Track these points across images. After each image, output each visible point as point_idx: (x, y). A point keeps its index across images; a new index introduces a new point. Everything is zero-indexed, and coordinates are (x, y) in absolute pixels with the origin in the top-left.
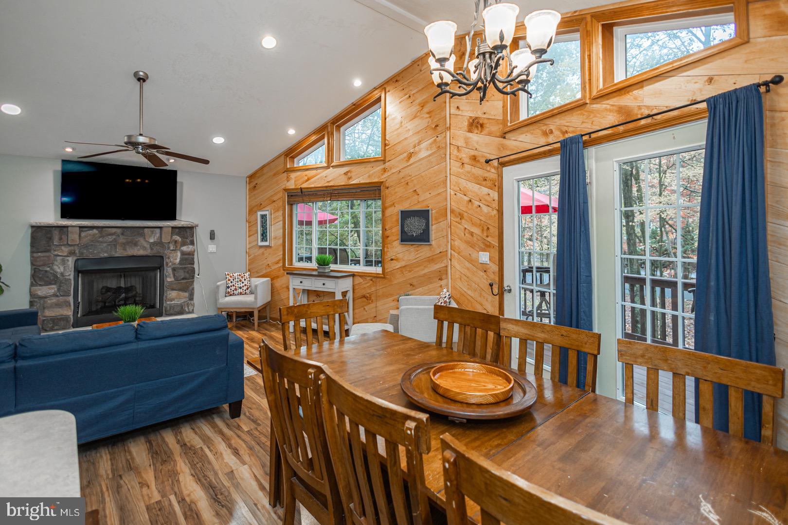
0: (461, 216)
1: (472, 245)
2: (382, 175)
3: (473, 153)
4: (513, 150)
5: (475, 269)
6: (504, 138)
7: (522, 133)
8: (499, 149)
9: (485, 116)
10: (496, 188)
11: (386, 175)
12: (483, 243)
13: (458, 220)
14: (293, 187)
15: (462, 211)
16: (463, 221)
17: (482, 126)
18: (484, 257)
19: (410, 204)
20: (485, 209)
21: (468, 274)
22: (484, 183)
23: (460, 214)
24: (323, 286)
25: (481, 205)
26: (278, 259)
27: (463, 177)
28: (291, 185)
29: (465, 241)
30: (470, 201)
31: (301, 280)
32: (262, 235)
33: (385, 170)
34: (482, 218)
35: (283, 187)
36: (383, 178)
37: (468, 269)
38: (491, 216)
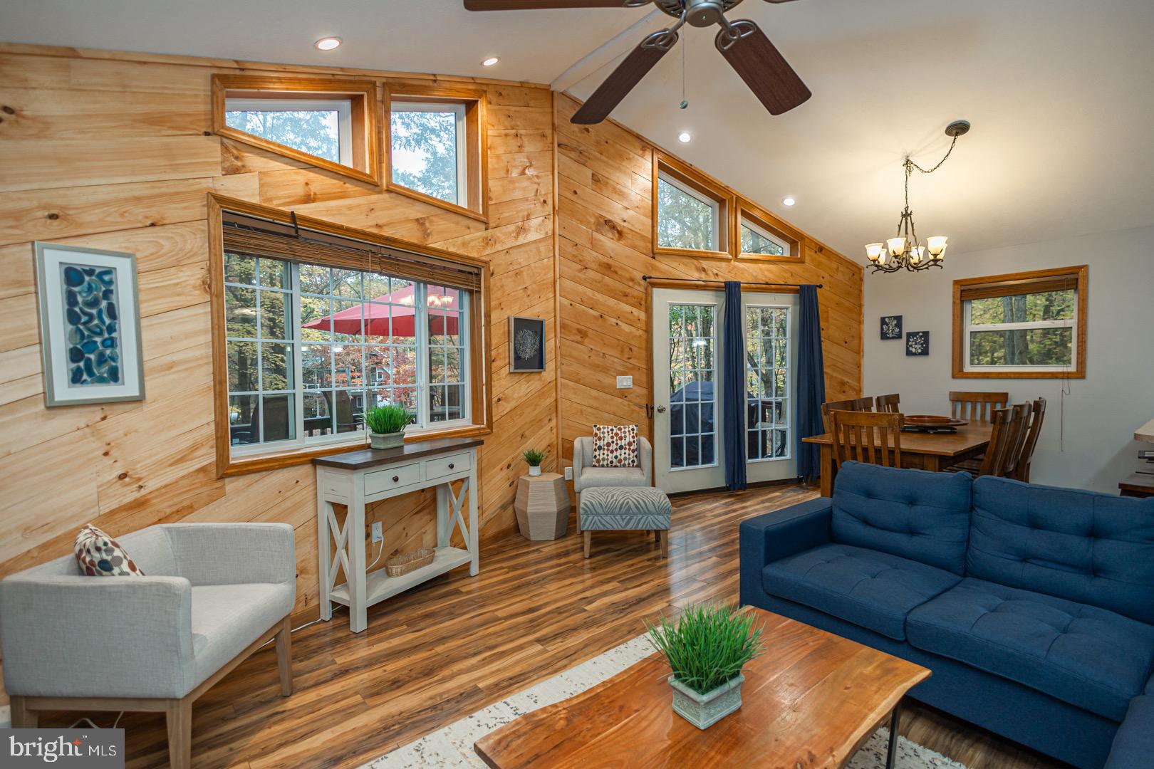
0: (583, 334)
1: (605, 370)
2: (484, 248)
3: (606, 260)
4: (665, 273)
5: (608, 397)
6: (654, 258)
7: (675, 261)
8: (646, 267)
9: (623, 224)
10: (643, 308)
11: (488, 251)
12: (623, 365)
13: (578, 338)
14: (255, 200)
15: (584, 328)
16: (587, 341)
17: (620, 233)
18: (625, 382)
19: (520, 309)
20: (625, 328)
21: (596, 405)
22: (625, 299)
23: (579, 331)
24: (451, 471)
25: (619, 323)
26: (185, 443)
27: (587, 285)
28: (244, 189)
29: (590, 364)
30: (601, 316)
31: (393, 473)
32: (75, 355)
33: (487, 242)
34: (621, 338)
35: (207, 184)
36: (484, 254)
37: (595, 398)
38: (635, 336)
